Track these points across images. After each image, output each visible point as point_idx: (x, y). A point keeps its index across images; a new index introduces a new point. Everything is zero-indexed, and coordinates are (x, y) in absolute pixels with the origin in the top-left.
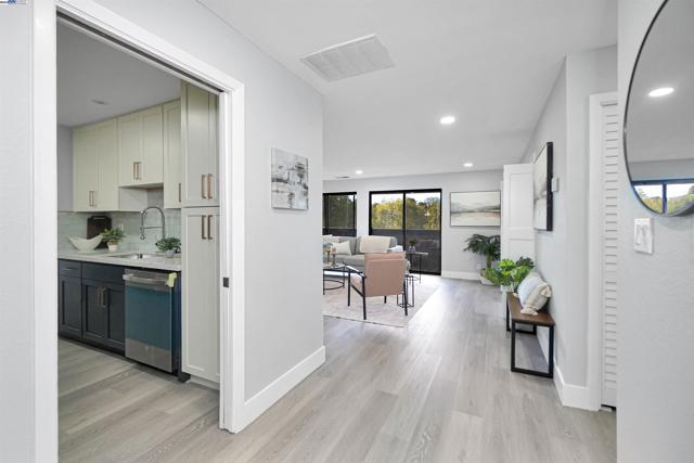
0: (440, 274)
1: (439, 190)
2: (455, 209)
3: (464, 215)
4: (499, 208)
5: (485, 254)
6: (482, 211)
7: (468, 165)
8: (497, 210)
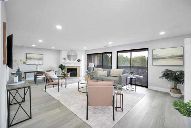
0: (147, 87)
1: (147, 49)
2: (155, 57)
3: (160, 60)
4: (183, 56)
5: (173, 80)
6: (171, 57)
7: (162, 33)
8: (182, 57)
